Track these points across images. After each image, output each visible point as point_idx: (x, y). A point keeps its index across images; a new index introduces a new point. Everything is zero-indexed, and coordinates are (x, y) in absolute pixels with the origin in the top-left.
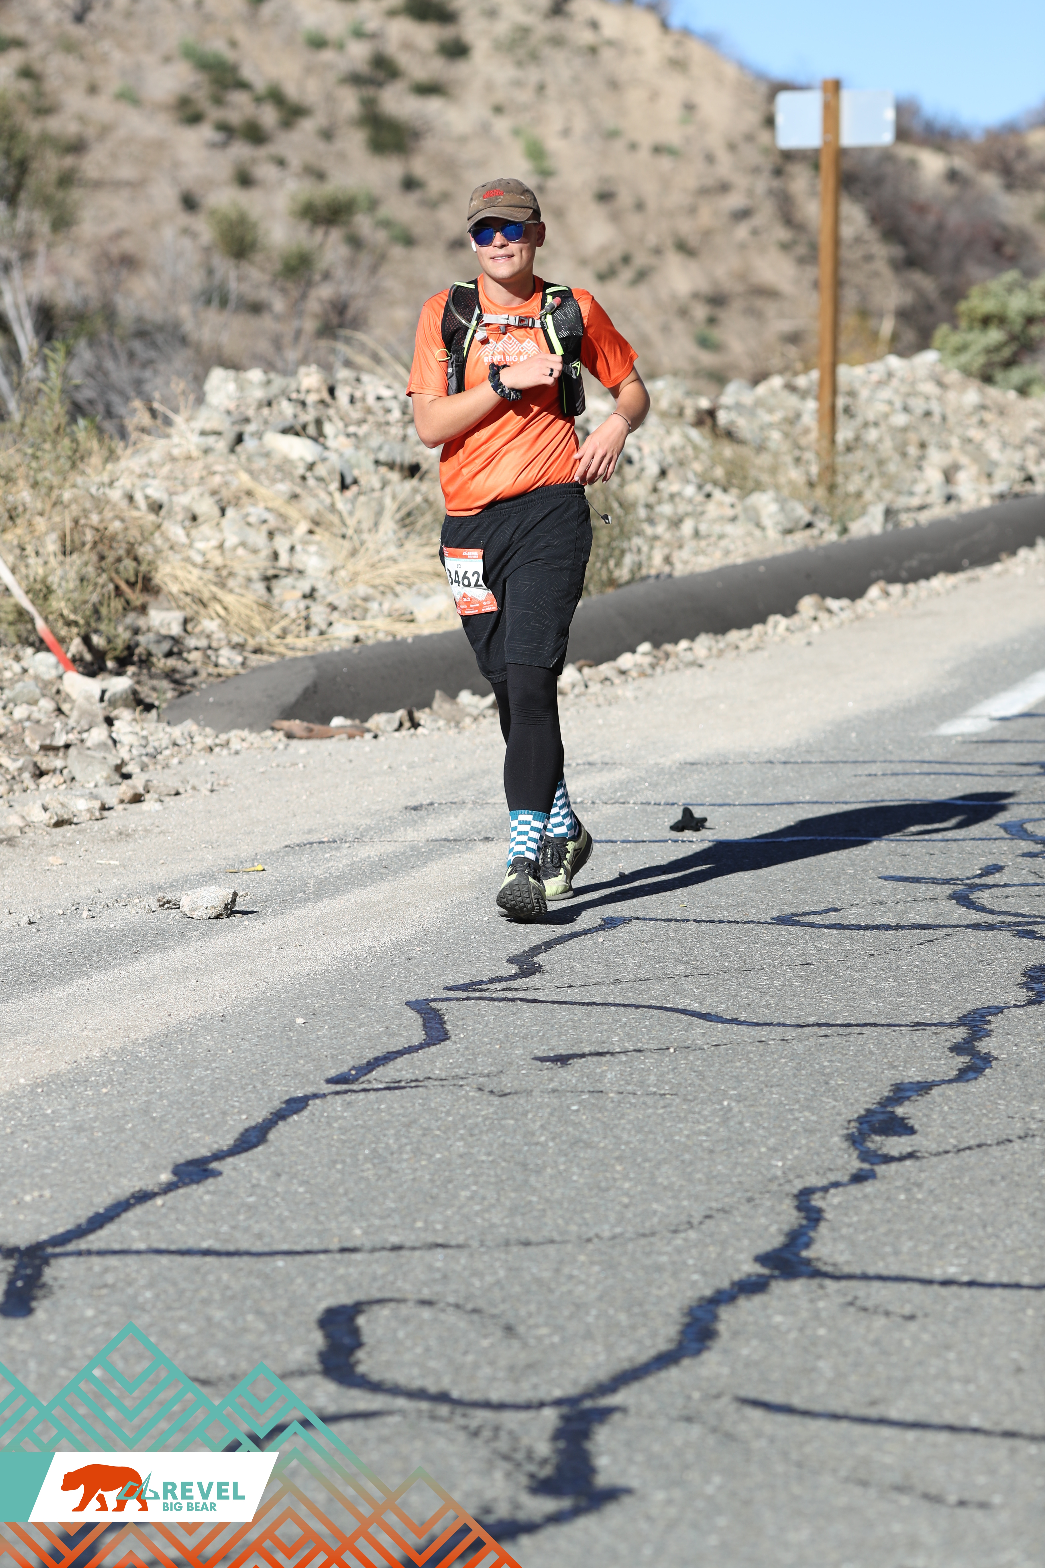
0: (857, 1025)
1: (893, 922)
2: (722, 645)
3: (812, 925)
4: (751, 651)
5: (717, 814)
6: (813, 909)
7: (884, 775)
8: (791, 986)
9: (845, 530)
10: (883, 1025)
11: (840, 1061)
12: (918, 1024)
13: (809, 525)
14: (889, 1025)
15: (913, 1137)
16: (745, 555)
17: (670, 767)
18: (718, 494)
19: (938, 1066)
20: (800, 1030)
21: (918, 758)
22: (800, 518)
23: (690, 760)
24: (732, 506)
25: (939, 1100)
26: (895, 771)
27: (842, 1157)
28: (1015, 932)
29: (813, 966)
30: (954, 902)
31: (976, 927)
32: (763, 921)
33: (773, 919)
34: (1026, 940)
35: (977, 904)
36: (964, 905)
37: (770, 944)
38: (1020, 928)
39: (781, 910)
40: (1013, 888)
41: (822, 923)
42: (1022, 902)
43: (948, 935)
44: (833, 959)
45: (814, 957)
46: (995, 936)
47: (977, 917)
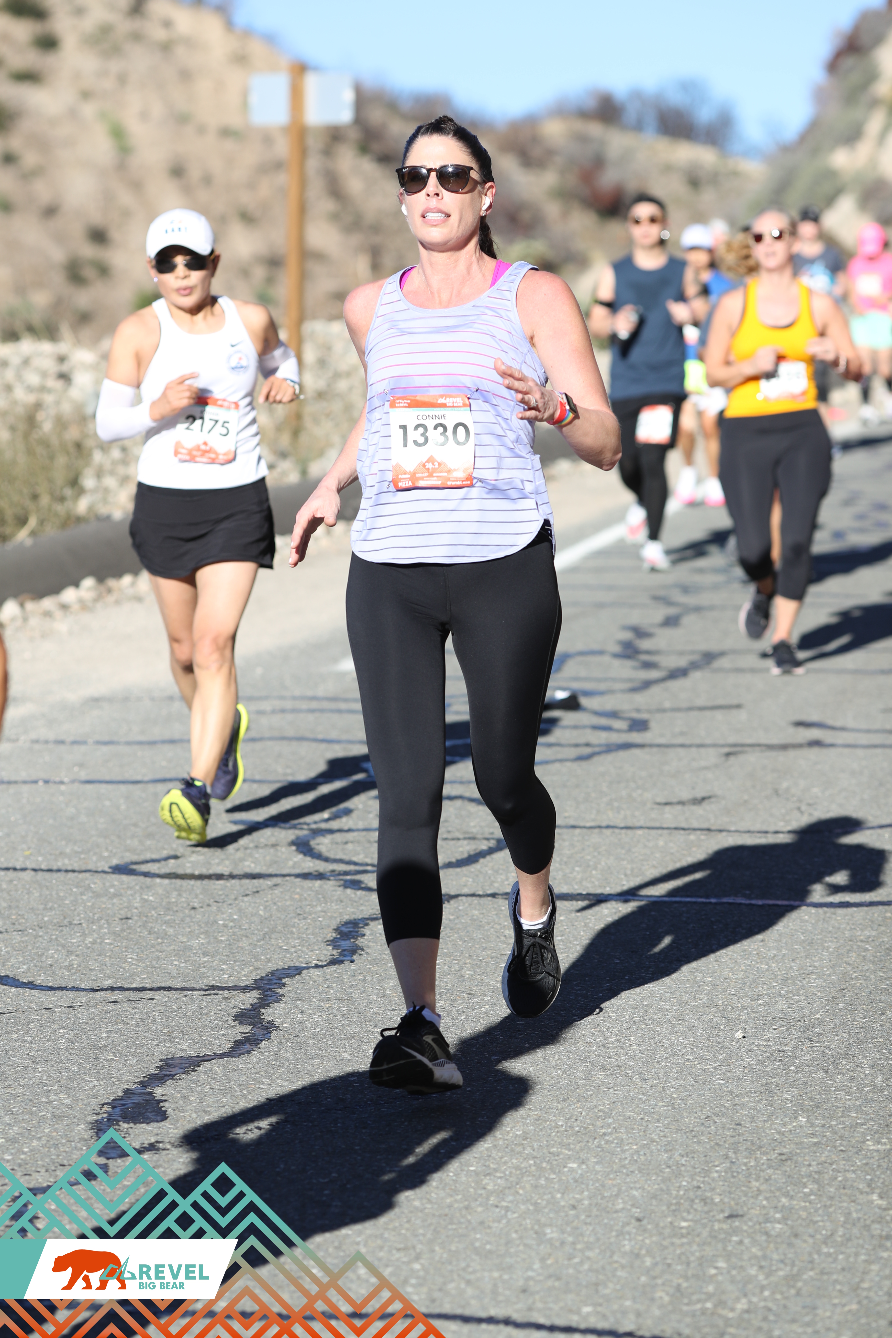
0: (151, 989)
1: (226, 871)
3: (146, 874)
6: (154, 856)
7: (274, 712)
8: (101, 944)
10: (176, 989)
11: (119, 1032)
12: (213, 987)
14: (182, 989)
15: (163, 1123)
17: (74, 703)
19: (217, 1038)
20: (92, 995)
21: (310, 693)
23: (96, 695)
25: (203, 1078)
26: (284, 708)
27: (82, 1149)
28: (342, 882)
29: (130, 921)
30: (294, 848)
31: (306, 876)
32: (100, 869)
33: (110, 867)
34: (349, 891)
35: (315, 851)
36: (301, 852)
37: (97, 895)
38: (348, 877)
39: (122, 857)
40: (355, 834)
41: (157, 872)
42: (359, 849)
43: (276, 885)
44: (153, 912)
45: (135, 911)
46: (321, 887)
47: (310, 865)
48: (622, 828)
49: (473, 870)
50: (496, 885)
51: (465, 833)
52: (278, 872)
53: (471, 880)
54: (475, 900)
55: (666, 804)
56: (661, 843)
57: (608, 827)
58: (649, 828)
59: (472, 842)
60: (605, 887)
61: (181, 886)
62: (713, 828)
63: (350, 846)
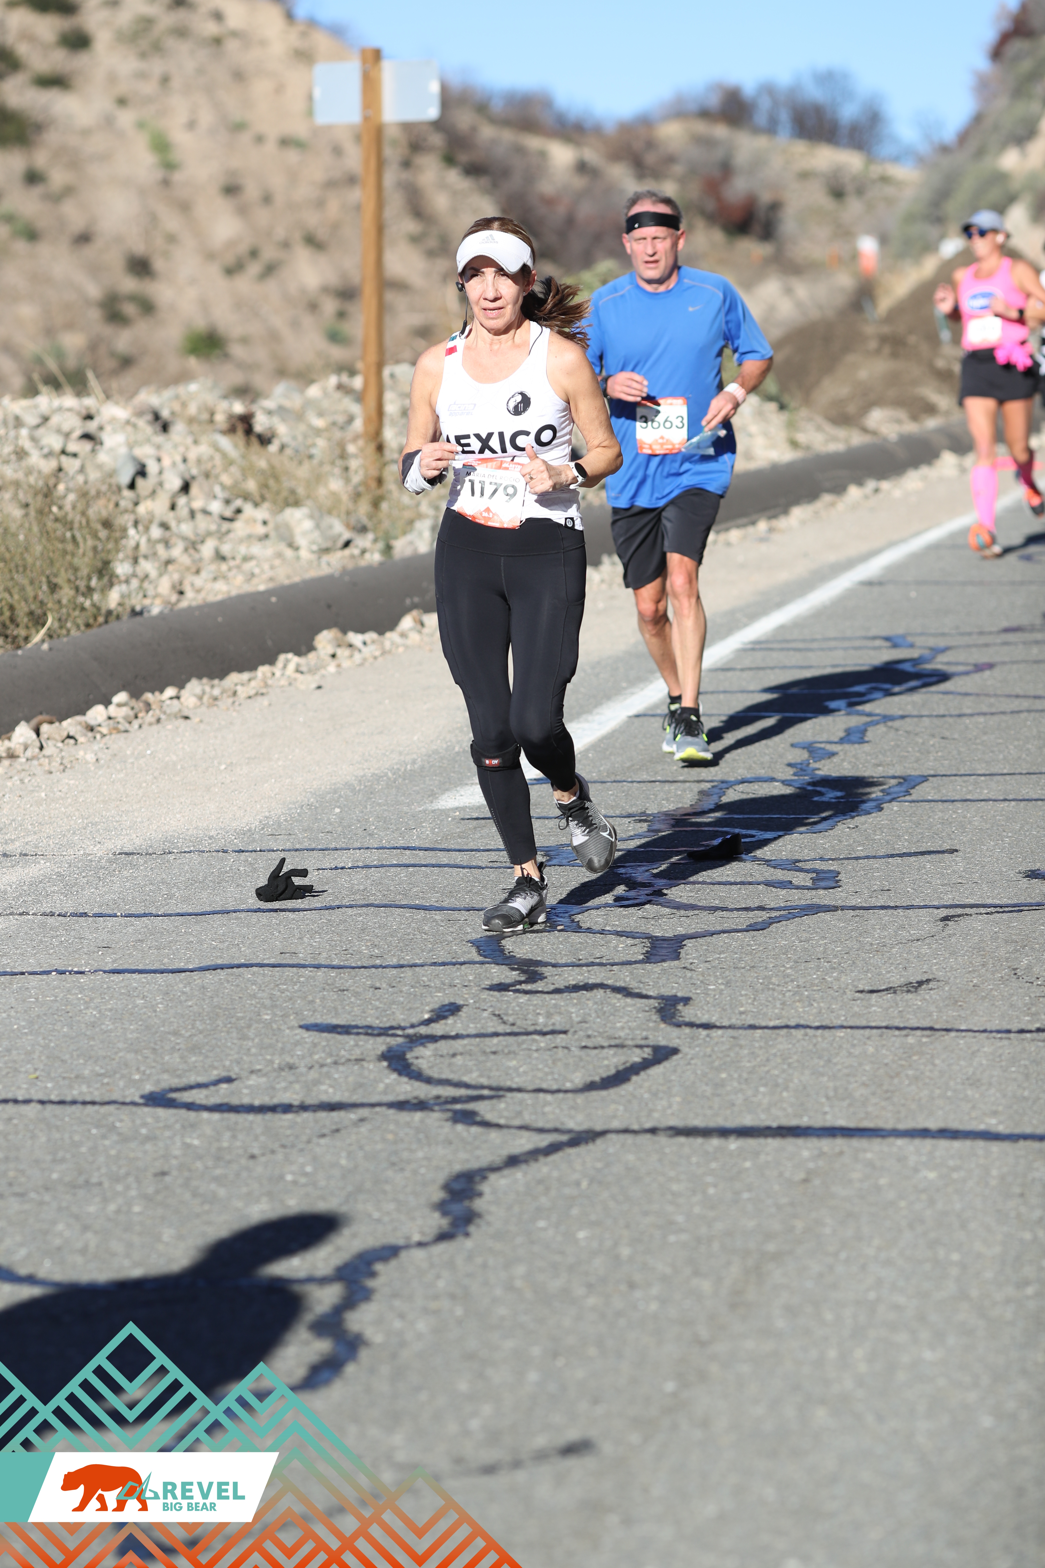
1: (297, 1099)
2: (216, 692)
3: (190, 1106)
4: (250, 697)
5: (130, 929)
6: (201, 1079)
8: (127, 1213)
9: (388, 549)
13: (347, 544)
16: (271, 579)
17: (101, 858)
18: (249, 510)
22: (340, 535)
23: (128, 848)
24: (265, 523)
26: (368, 863)
28: (449, 1114)
29: (167, 1179)
30: (385, 1064)
31: (401, 1105)
32: (128, 1100)
33: (142, 1097)
34: (460, 1127)
35: (413, 1068)
36: (395, 1070)
37: (125, 1139)
38: (458, 1107)
39: (158, 1081)
40: (466, 1041)
41: (204, 1102)
42: (470, 1063)
43: (362, 1120)
44: (199, 1165)
45: (174, 1162)
46: (422, 1121)
47: (407, 1089)
48: (818, 1028)
49: (623, 1093)
50: (656, 1115)
51: (610, 1038)
52: (365, 1101)
53: (621, 1108)
54: (629, 1139)
55: (872, 992)
56: (871, 1050)
57: (798, 1027)
58: (851, 1027)
59: (620, 1051)
60: (801, 1116)
61: (236, 1123)
62: (937, 1026)
63: (459, 1060)
